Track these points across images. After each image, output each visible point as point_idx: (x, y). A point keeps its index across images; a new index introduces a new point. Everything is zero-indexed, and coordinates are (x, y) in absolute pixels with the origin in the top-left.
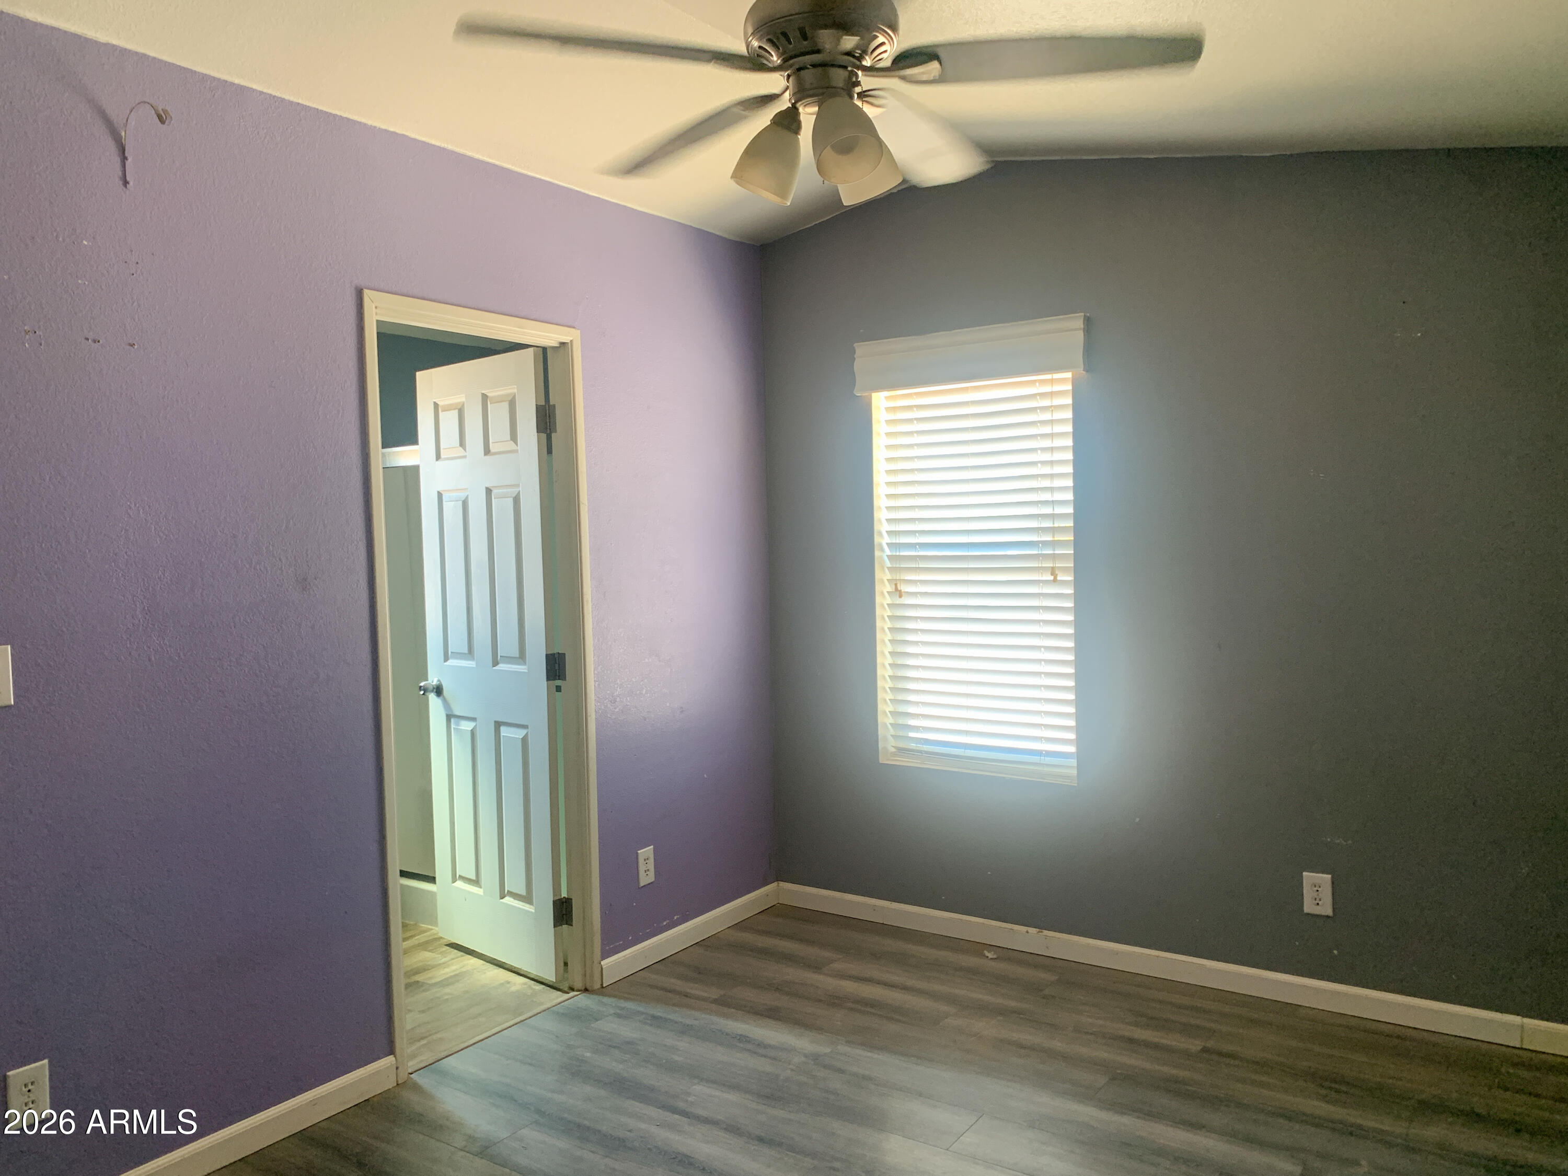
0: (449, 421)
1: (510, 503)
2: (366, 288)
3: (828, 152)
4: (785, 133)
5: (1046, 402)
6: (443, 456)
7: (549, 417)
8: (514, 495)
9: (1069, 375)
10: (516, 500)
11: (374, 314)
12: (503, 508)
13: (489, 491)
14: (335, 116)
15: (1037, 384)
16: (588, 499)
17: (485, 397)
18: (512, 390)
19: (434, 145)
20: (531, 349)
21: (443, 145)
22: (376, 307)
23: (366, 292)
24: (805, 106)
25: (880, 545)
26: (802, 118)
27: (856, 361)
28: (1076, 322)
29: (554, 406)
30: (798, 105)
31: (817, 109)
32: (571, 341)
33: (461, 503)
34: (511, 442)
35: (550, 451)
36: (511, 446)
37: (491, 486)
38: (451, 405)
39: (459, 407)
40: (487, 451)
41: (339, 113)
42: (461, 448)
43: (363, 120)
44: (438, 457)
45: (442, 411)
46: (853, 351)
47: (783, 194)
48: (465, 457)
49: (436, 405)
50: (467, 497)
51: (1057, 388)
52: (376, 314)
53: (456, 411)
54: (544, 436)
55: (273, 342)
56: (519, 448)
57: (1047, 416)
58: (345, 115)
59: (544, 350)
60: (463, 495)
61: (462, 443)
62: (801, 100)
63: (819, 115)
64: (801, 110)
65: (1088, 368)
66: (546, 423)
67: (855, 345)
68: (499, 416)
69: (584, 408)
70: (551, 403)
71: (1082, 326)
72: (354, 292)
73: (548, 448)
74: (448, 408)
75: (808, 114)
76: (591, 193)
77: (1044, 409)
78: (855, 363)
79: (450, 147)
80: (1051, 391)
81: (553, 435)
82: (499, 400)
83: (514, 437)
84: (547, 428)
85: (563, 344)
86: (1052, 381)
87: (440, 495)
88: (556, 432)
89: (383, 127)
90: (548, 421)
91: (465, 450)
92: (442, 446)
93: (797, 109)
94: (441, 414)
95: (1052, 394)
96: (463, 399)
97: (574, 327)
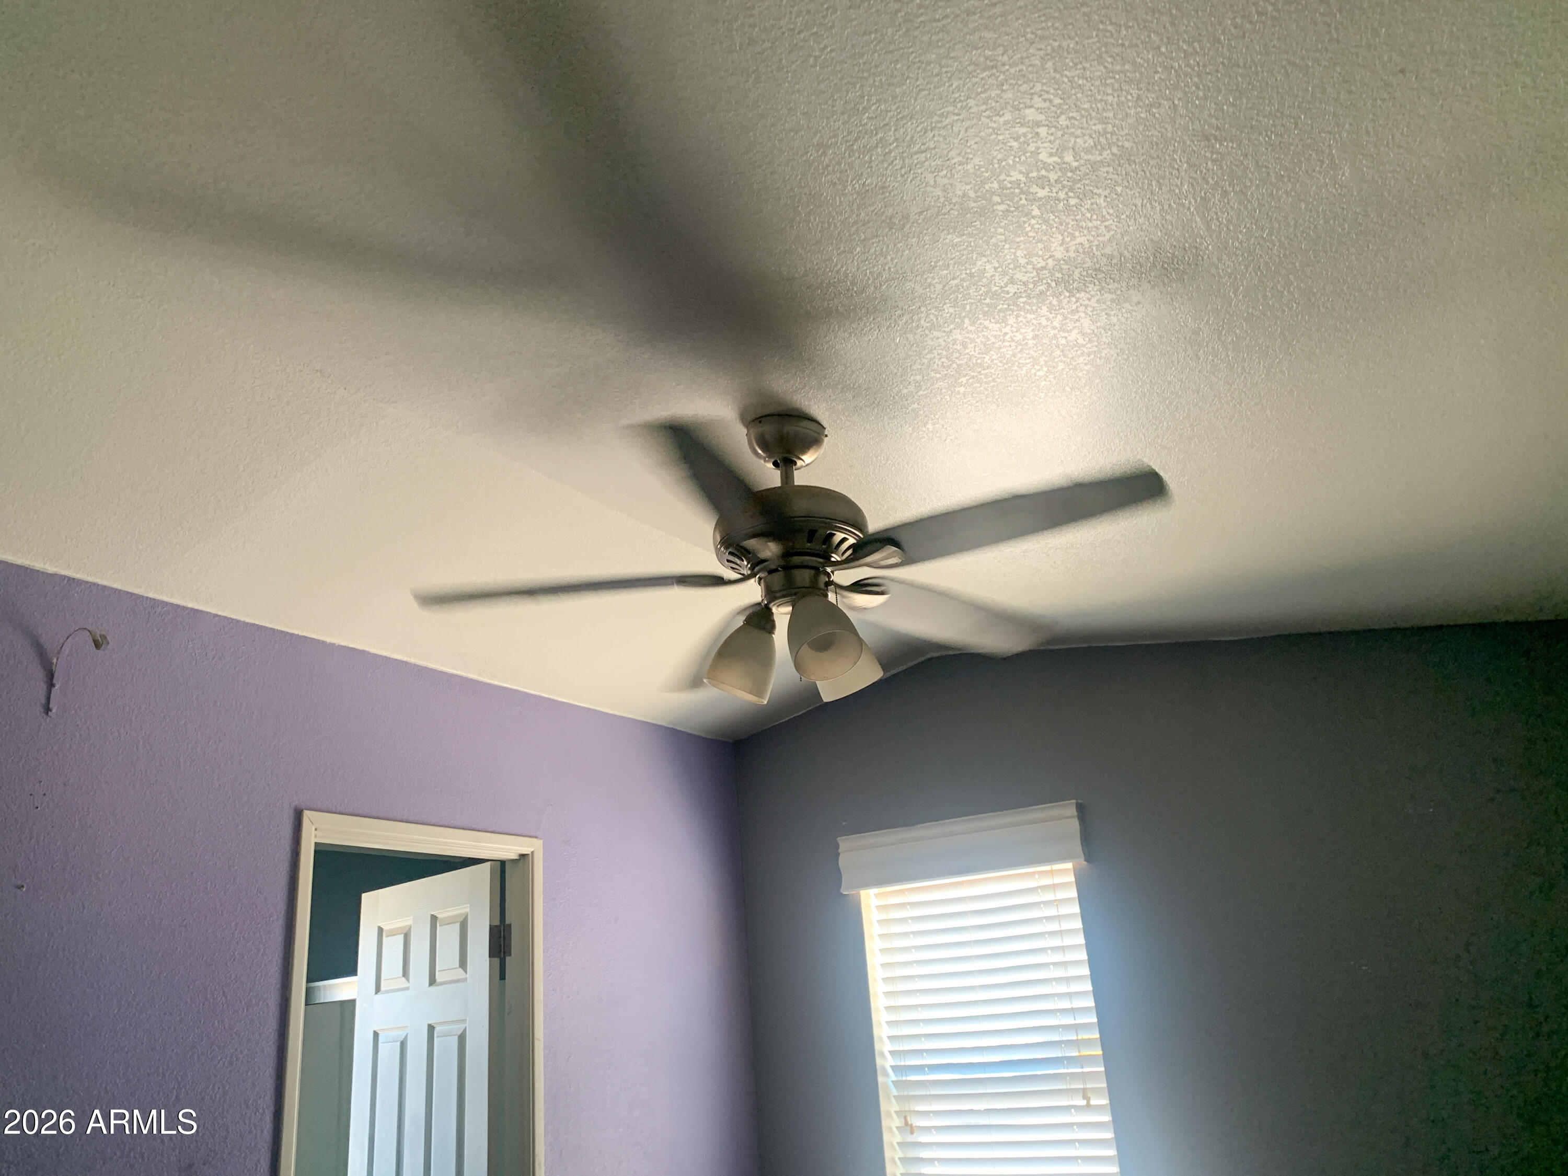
0: (393, 947)
1: (455, 1041)
2: (306, 809)
3: (805, 649)
4: (759, 634)
5: (1049, 896)
6: (383, 988)
7: (504, 937)
8: (460, 1032)
9: (1069, 865)
10: (462, 1039)
11: (313, 836)
12: (446, 1047)
13: (431, 1028)
14: (292, 635)
15: (1037, 876)
16: (544, 1034)
17: (434, 919)
18: (465, 909)
19: (396, 660)
20: (489, 863)
21: (405, 659)
22: (316, 829)
23: (307, 814)
24: (778, 606)
25: (884, 1068)
26: (776, 618)
27: (840, 858)
28: (1069, 810)
29: (510, 926)
30: (771, 605)
31: (790, 608)
32: (532, 852)
33: (399, 1043)
34: (460, 969)
35: (503, 977)
36: (460, 973)
37: (435, 1022)
38: (397, 929)
39: (405, 931)
40: (432, 981)
41: (296, 632)
42: (404, 979)
43: (322, 638)
44: (378, 990)
45: (387, 936)
46: (838, 847)
47: (759, 693)
48: (407, 989)
49: (380, 930)
50: (406, 1037)
51: (1058, 880)
52: (316, 836)
53: (402, 936)
54: (497, 961)
55: (192, 873)
56: (468, 976)
57: (1051, 912)
58: (301, 634)
59: (503, 863)
60: (401, 1034)
61: (405, 973)
62: (773, 601)
63: (793, 615)
64: (774, 610)
65: (1089, 857)
66: (501, 945)
67: (839, 839)
68: (448, 939)
69: (544, 926)
70: (507, 922)
71: (1076, 813)
72: (291, 812)
73: (500, 973)
74: (392, 933)
75: (782, 614)
76: (560, 699)
77: (1048, 903)
78: (840, 861)
79: (412, 660)
80: (1052, 883)
81: (508, 959)
82: (449, 922)
83: (463, 964)
84: (501, 951)
85: (523, 856)
86: (1052, 872)
87: (376, 1034)
88: (510, 955)
89: (343, 644)
90: (502, 943)
91: (408, 980)
92: (383, 976)
93: (770, 610)
94: (385, 940)
95: (1054, 887)
96: (410, 923)
97: (536, 837)
